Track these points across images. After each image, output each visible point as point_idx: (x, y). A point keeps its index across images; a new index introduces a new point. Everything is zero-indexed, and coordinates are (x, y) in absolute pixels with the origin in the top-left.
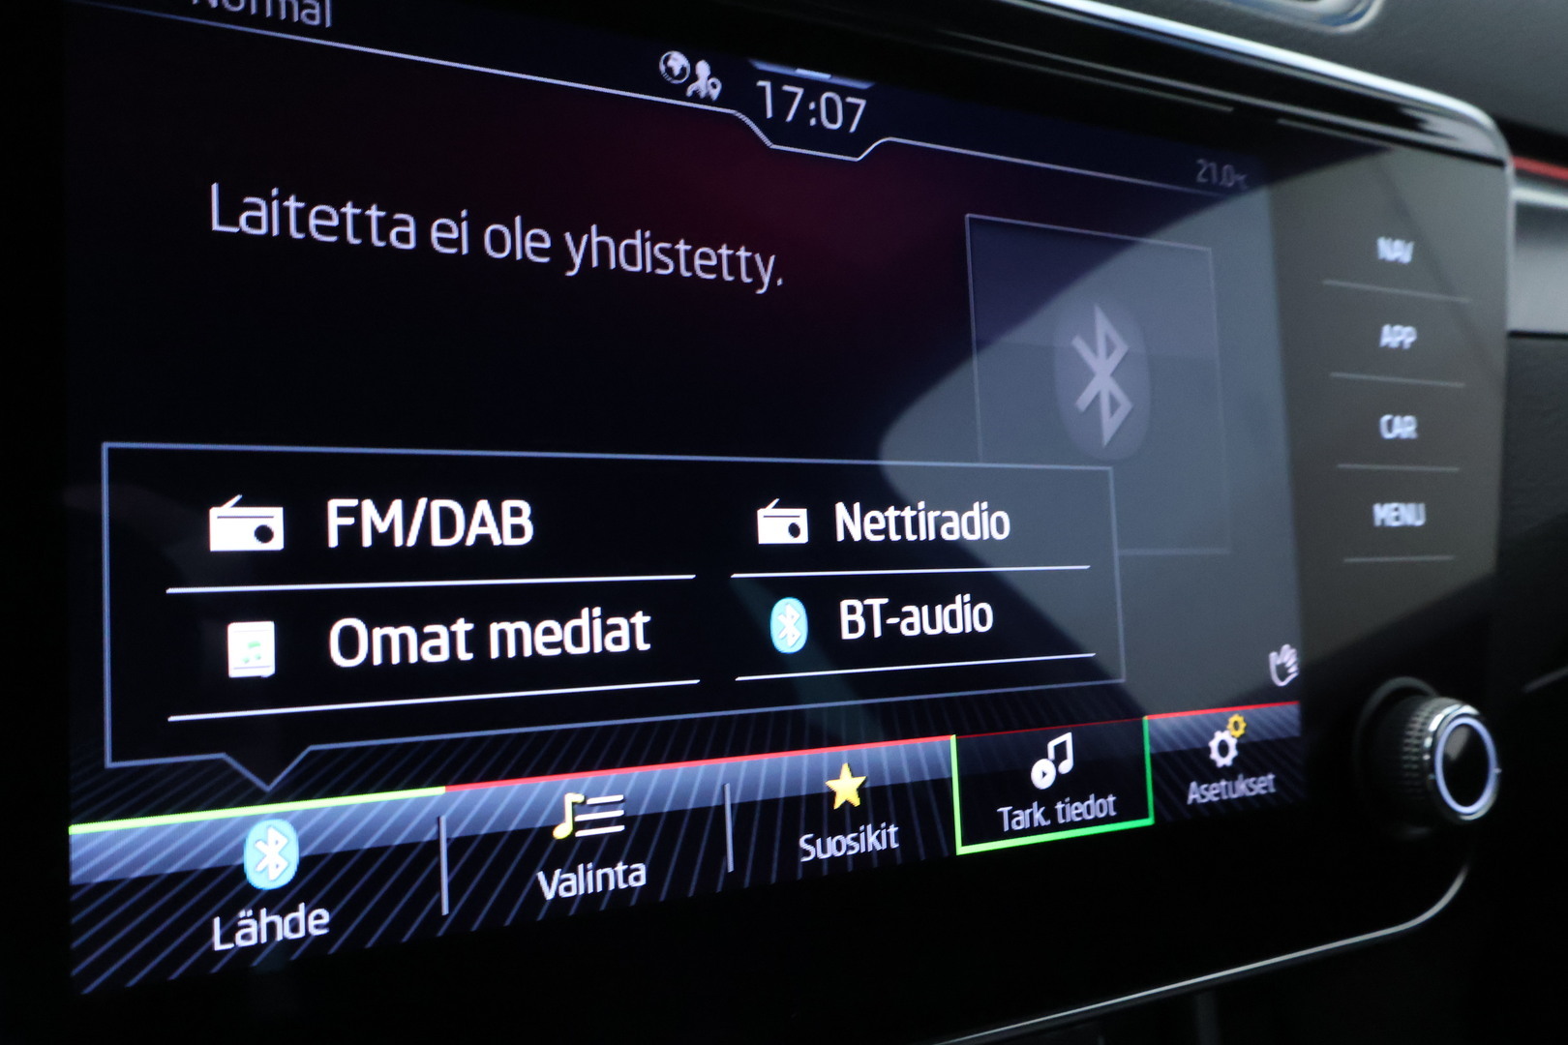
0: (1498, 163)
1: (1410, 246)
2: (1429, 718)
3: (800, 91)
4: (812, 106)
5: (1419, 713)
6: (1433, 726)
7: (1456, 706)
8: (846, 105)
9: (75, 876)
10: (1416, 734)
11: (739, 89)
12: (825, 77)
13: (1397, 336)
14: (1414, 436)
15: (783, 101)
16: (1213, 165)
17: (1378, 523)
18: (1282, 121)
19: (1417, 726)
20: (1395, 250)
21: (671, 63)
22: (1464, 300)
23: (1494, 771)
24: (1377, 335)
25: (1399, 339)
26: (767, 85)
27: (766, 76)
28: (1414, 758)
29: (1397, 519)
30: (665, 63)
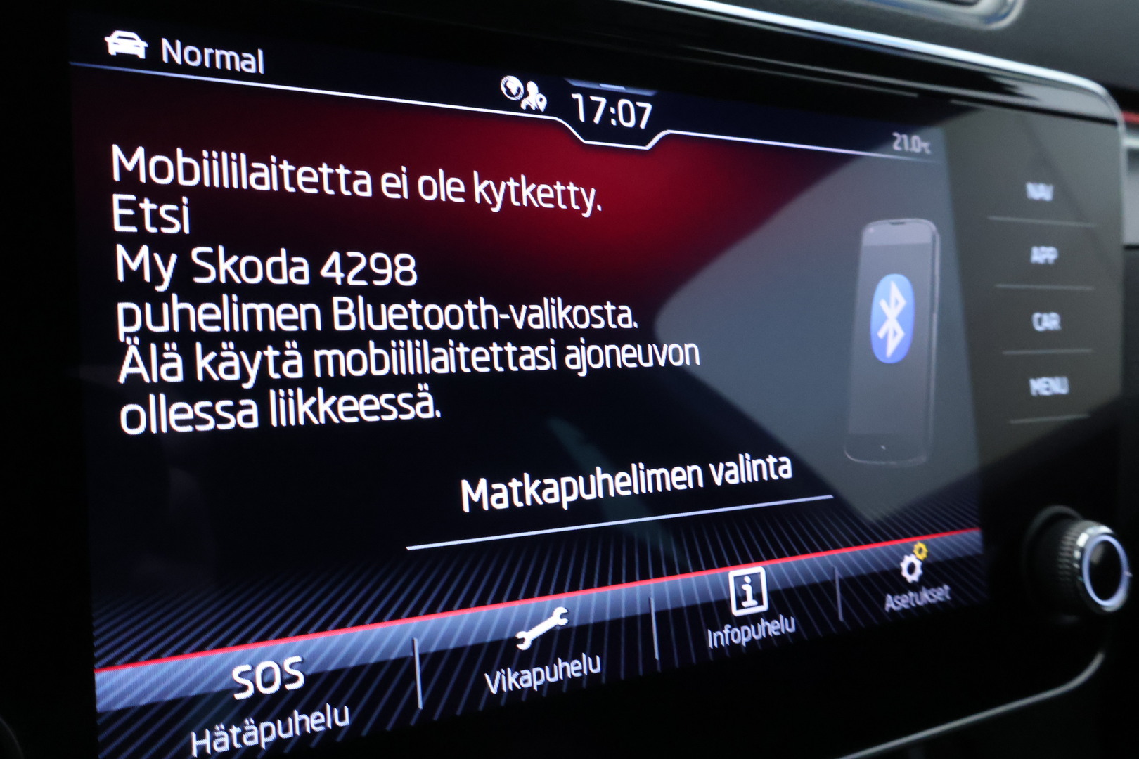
0: (1112, 123)
1: (1051, 188)
2: (1076, 537)
3: (603, 101)
4: (613, 110)
5: (1068, 533)
6: (1080, 543)
7: (1097, 527)
8: (637, 108)
10: (1067, 549)
11: (559, 102)
12: (621, 89)
13: (1043, 255)
14: (1058, 328)
15: (591, 108)
16: (905, 137)
17: (1034, 393)
18: (954, 102)
19: (1068, 543)
20: (1039, 192)
21: (509, 85)
22: (1092, 225)
23: (1126, 574)
24: (1029, 255)
25: (1044, 257)
26: (579, 97)
27: (578, 90)
28: (1067, 567)
29: (1048, 389)
30: (505, 86)
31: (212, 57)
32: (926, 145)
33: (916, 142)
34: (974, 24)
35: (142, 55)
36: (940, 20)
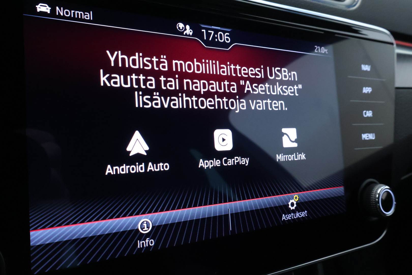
0: (392, 44)
1: (370, 66)
2: (377, 190)
3: (213, 32)
4: (216, 36)
5: (374, 188)
6: (378, 192)
7: (384, 186)
8: (225, 35)
9: (32, 244)
10: (374, 194)
11: (197, 32)
12: (219, 28)
14: (372, 116)
15: (208, 35)
16: (319, 47)
17: (363, 139)
18: (336, 35)
20: (366, 68)
21: (179, 26)
22: (384, 80)
23: (394, 203)
24: (362, 90)
25: (367, 91)
26: (204, 31)
27: (204, 28)
28: (374, 200)
29: (368, 138)
30: (178, 26)
31: (74, 13)
32: (326, 50)
33: (323, 49)
34: (344, 8)
35: (49, 12)
36: (332, 6)
